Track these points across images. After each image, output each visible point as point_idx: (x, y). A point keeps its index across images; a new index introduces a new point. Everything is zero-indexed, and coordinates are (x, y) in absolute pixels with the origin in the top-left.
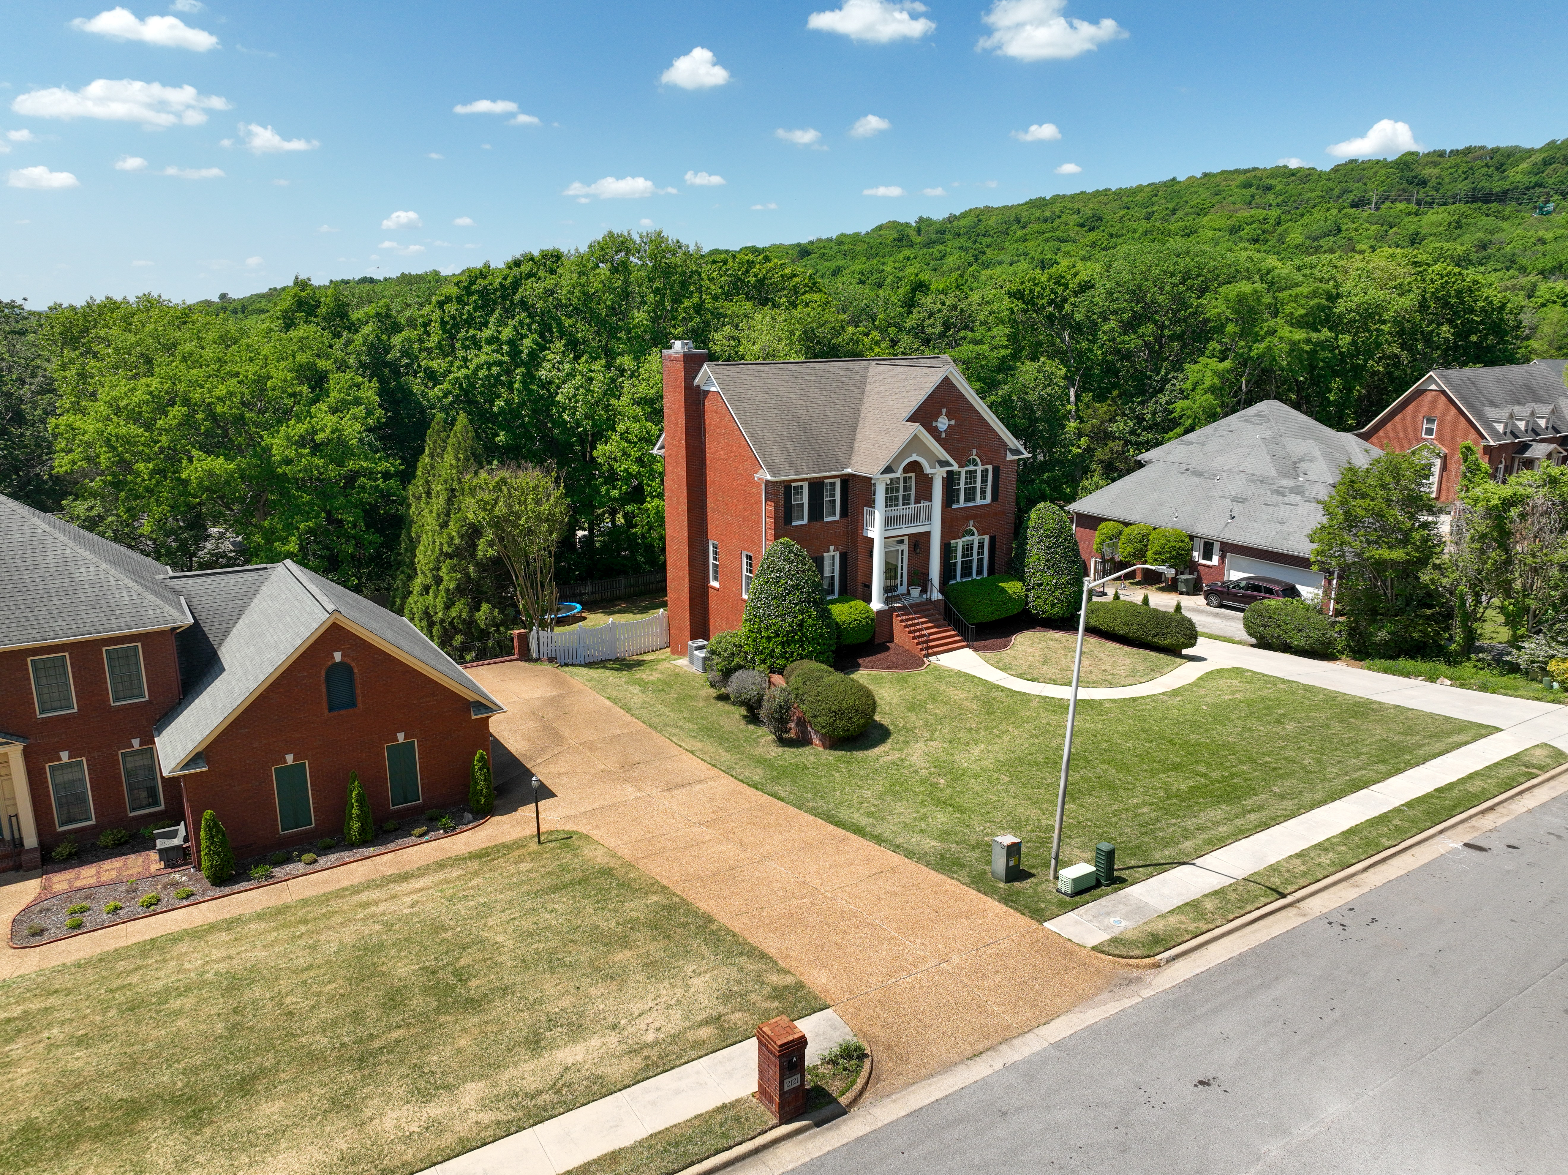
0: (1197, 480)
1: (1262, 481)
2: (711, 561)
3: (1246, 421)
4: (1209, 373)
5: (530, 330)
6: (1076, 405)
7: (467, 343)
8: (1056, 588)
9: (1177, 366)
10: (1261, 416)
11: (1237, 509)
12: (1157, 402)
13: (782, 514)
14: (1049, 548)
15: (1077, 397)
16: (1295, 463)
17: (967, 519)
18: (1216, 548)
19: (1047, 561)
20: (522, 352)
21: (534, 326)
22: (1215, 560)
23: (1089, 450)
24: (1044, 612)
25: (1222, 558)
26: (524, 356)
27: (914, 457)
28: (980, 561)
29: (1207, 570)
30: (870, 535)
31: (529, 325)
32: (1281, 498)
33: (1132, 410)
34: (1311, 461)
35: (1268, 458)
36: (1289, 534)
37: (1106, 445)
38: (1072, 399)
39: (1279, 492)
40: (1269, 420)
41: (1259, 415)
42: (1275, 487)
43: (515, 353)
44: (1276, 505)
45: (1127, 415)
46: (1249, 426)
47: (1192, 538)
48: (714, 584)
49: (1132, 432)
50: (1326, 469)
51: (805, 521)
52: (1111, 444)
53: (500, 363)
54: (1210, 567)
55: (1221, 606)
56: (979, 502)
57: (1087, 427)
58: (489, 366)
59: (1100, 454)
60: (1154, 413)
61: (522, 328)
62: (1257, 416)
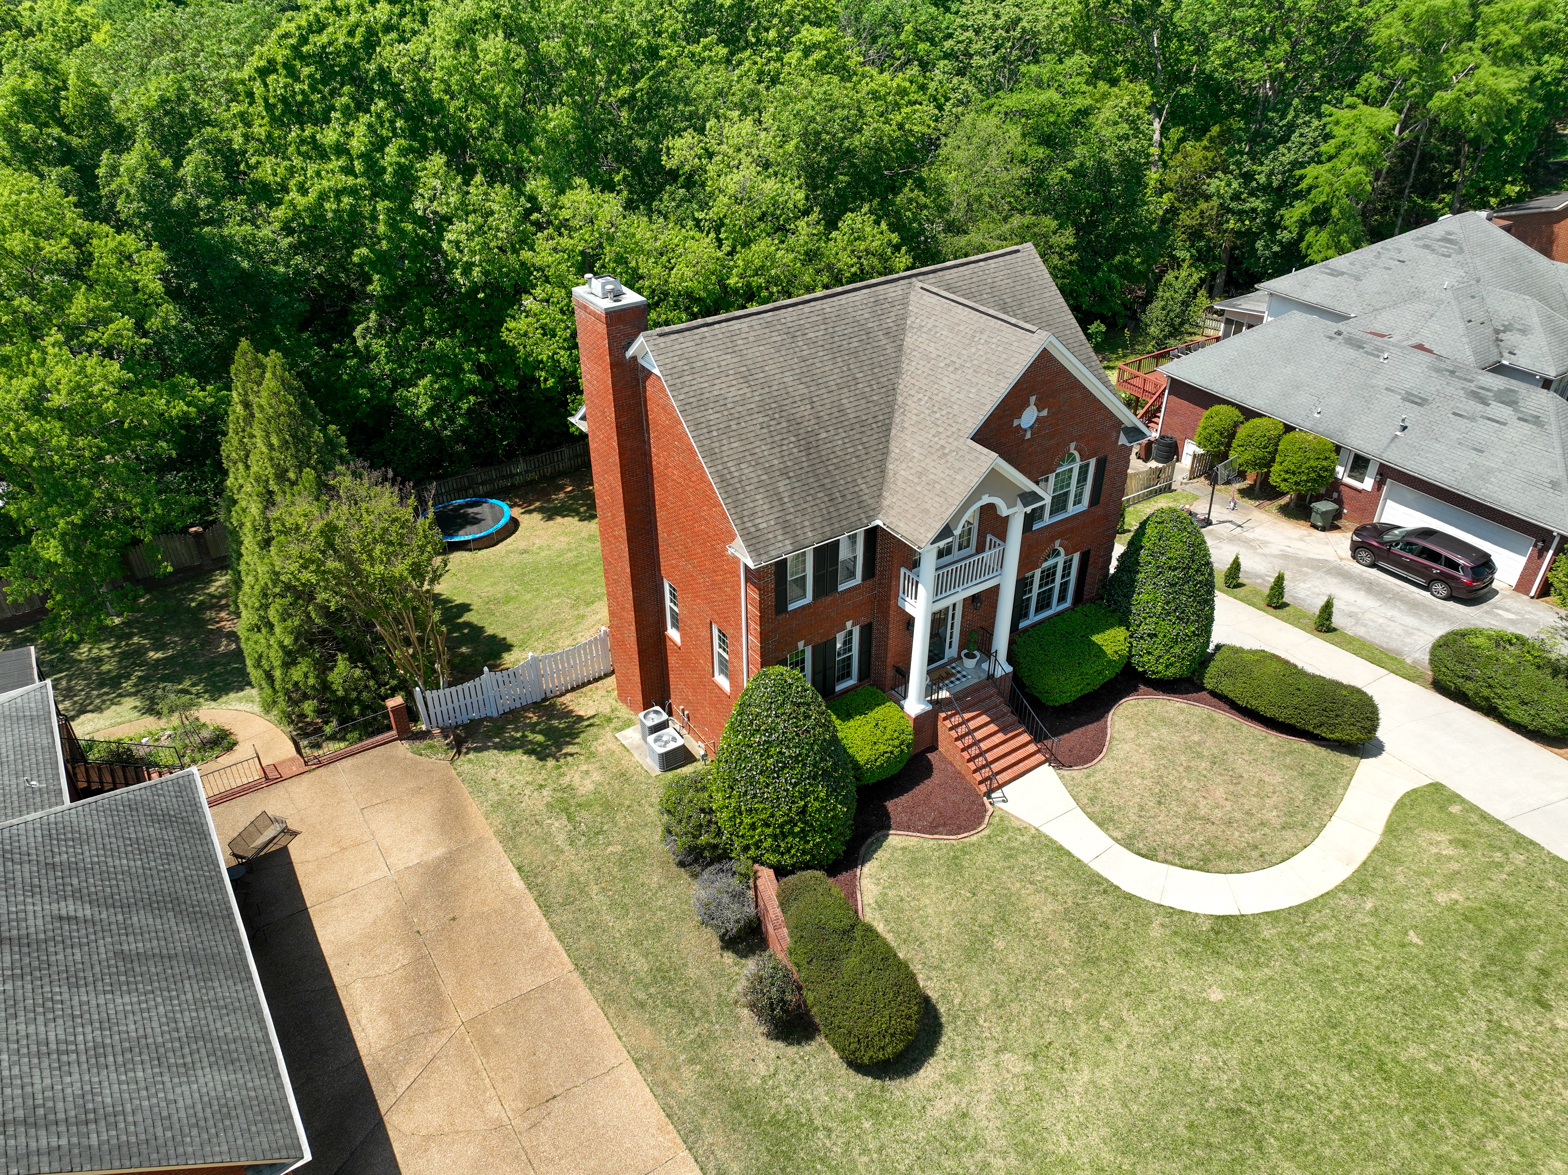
0: (1352, 353)
1: (1452, 373)
2: (668, 603)
3: (1426, 247)
4: (1361, 131)
5: (394, 130)
6: (1161, 145)
7: (304, 148)
8: (1176, 642)
9: (1313, 106)
10: (1450, 241)
11: (1411, 413)
12: (1275, 159)
13: (771, 602)
14: (1172, 585)
15: (1164, 130)
16: (1497, 332)
17: (1052, 540)
18: (1373, 469)
19: (1168, 603)
20: (383, 170)
21: (399, 123)
22: (1368, 484)
23: (1173, 211)
24: (1153, 673)
25: (1379, 485)
26: (387, 177)
27: (986, 500)
28: (1064, 586)
29: (1353, 493)
30: (909, 609)
31: (392, 122)
32: (1480, 407)
33: (1239, 164)
34: (1523, 332)
35: (1461, 326)
36: (1490, 471)
37: (1196, 205)
38: (1157, 136)
39: (1477, 396)
40: (1461, 251)
41: (1446, 239)
42: (1472, 386)
43: (374, 170)
44: (1472, 419)
45: (1231, 173)
46: (1431, 257)
47: (1338, 449)
48: (673, 634)
49: (1236, 197)
50: (1546, 349)
51: (809, 598)
52: (1203, 205)
53: (353, 192)
54: (1359, 491)
55: (1373, 565)
56: (1072, 510)
57: (1172, 178)
58: (339, 194)
59: (1186, 218)
60: (1271, 173)
61: (382, 126)
62: (1444, 239)
